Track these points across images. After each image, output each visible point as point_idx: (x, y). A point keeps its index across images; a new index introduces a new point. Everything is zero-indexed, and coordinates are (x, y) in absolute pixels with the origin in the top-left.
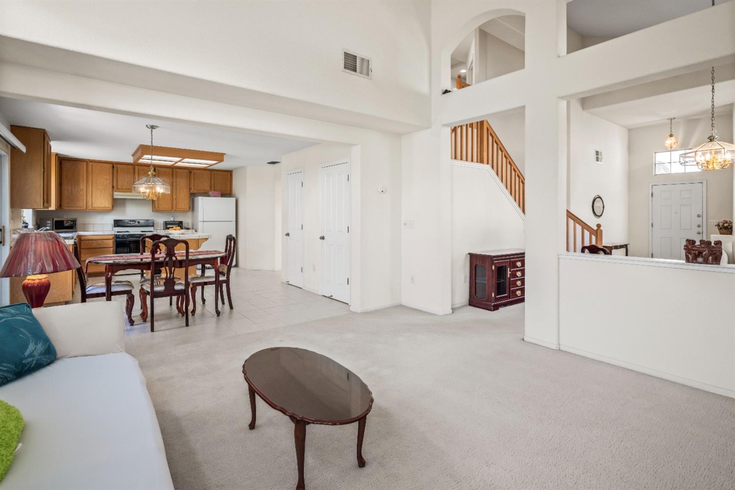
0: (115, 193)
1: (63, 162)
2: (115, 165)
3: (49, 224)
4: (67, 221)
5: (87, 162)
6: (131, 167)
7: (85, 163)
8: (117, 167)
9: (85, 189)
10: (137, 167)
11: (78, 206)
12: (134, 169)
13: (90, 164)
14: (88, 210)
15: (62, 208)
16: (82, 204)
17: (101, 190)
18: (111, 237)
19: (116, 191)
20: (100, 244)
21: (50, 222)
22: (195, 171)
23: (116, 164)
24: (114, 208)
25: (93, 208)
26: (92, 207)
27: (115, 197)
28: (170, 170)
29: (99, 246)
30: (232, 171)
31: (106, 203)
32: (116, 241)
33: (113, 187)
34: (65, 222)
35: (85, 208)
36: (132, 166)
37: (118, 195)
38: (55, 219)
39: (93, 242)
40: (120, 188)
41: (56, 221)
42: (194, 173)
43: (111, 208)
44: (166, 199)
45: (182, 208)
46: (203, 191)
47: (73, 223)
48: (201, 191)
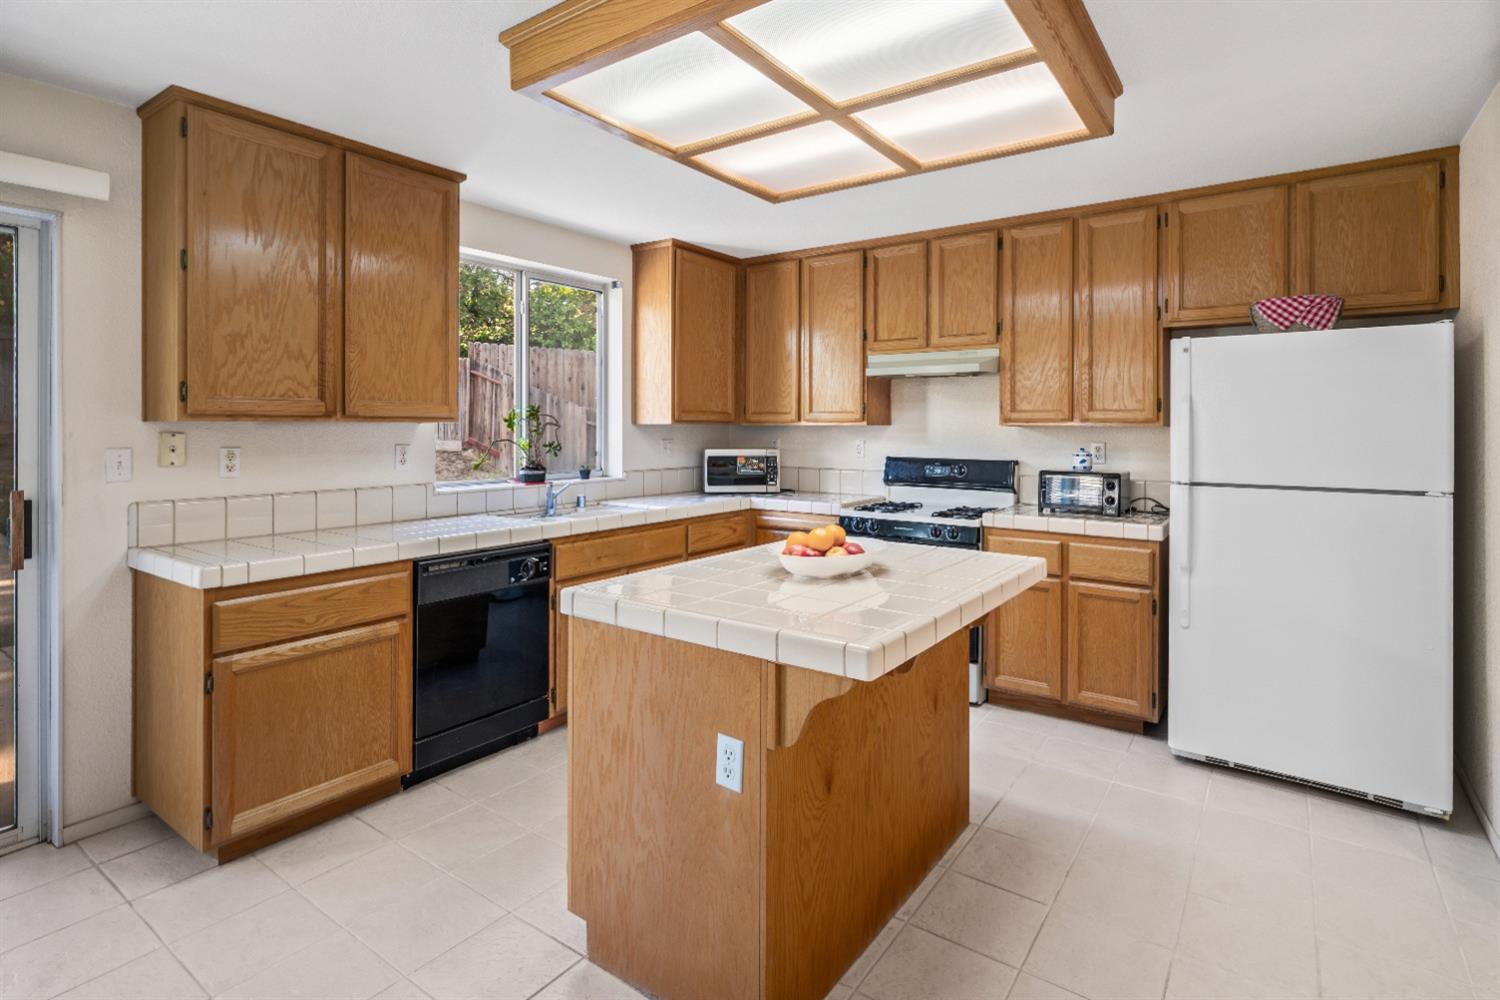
0: (872, 359)
2: (869, 254)
5: (799, 260)
6: (916, 249)
7: (794, 268)
8: (877, 260)
12: (928, 255)
13: (807, 265)
14: (803, 423)
16: (788, 404)
19: (873, 350)
25: (815, 417)
26: (812, 411)
27: (871, 371)
28: (1063, 229)
31: (846, 393)
33: (865, 337)
34: (739, 463)
35: (793, 417)
36: (922, 245)
37: (881, 364)
38: (710, 453)
40: (885, 337)
42: (1182, 216)
43: (860, 416)
44: (1047, 368)
45: (1116, 411)
46: (1232, 311)
47: (768, 467)
48: (1220, 312)
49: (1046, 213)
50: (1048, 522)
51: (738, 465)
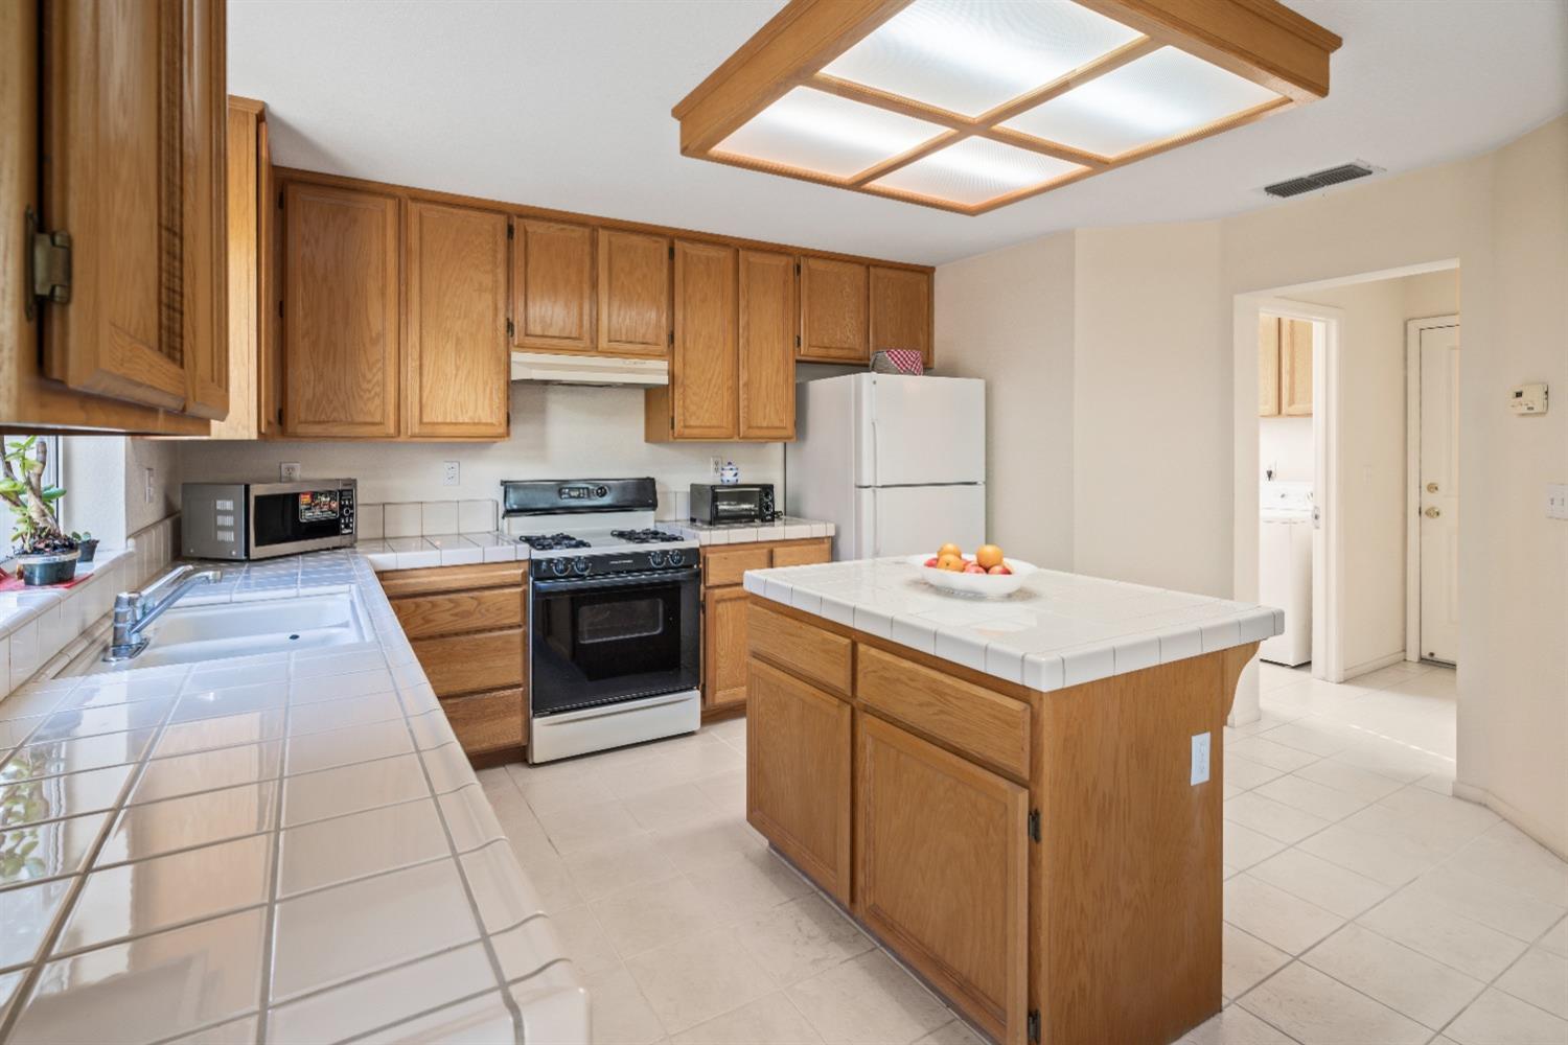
0: (516, 356)
1: (291, 188)
2: (516, 222)
3: (226, 513)
4: (314, 495)
5: (399, 198)
6: (579, 233)
7: (390, 205)
8: (526, 232)
9: (391, 337)
10: (603, 235)
11: (361, 418)
12: (594, 244)
13: (414, 208)
14: (403, 438)
15: (291, 428)
16: (377, 407)
17: (458, 341)
18: (516, 573)
19: (522, 347)
20: (467, 614)
21: (228, 505)
22: (814, 264)
23: (520, 216)
24: (516, 429)
25: (427, 430)
26: (421, 422)
27: (517, 374)
28: (725, 255)
29: (462, 625)
30: (932, 269)
31: (478, 404)
32: (537, 593)
33: (510, 328)
34: (305, 500)
35: (392, 430)
36: (587, 231)
37: (527, 365)
38: (258, 490)
39: (434, 605)
40: (538, 331)
41: (258, 498)
43: (502, 430)
44: (712, 386)
45: (768, 428)
46: (840, 353)
47: (341, 507)
48: (833, 352)
49: (705, 234)
50: (711, 535)
51: (302, 507)
